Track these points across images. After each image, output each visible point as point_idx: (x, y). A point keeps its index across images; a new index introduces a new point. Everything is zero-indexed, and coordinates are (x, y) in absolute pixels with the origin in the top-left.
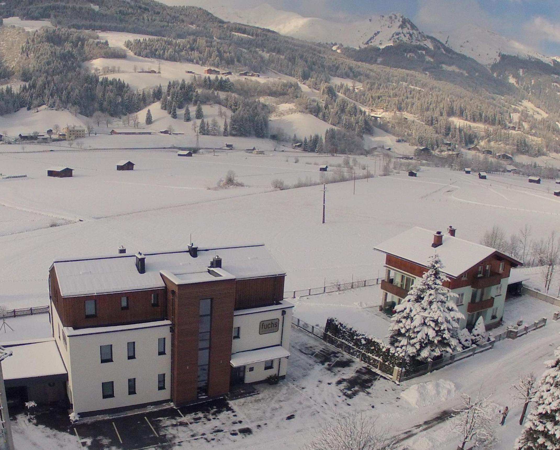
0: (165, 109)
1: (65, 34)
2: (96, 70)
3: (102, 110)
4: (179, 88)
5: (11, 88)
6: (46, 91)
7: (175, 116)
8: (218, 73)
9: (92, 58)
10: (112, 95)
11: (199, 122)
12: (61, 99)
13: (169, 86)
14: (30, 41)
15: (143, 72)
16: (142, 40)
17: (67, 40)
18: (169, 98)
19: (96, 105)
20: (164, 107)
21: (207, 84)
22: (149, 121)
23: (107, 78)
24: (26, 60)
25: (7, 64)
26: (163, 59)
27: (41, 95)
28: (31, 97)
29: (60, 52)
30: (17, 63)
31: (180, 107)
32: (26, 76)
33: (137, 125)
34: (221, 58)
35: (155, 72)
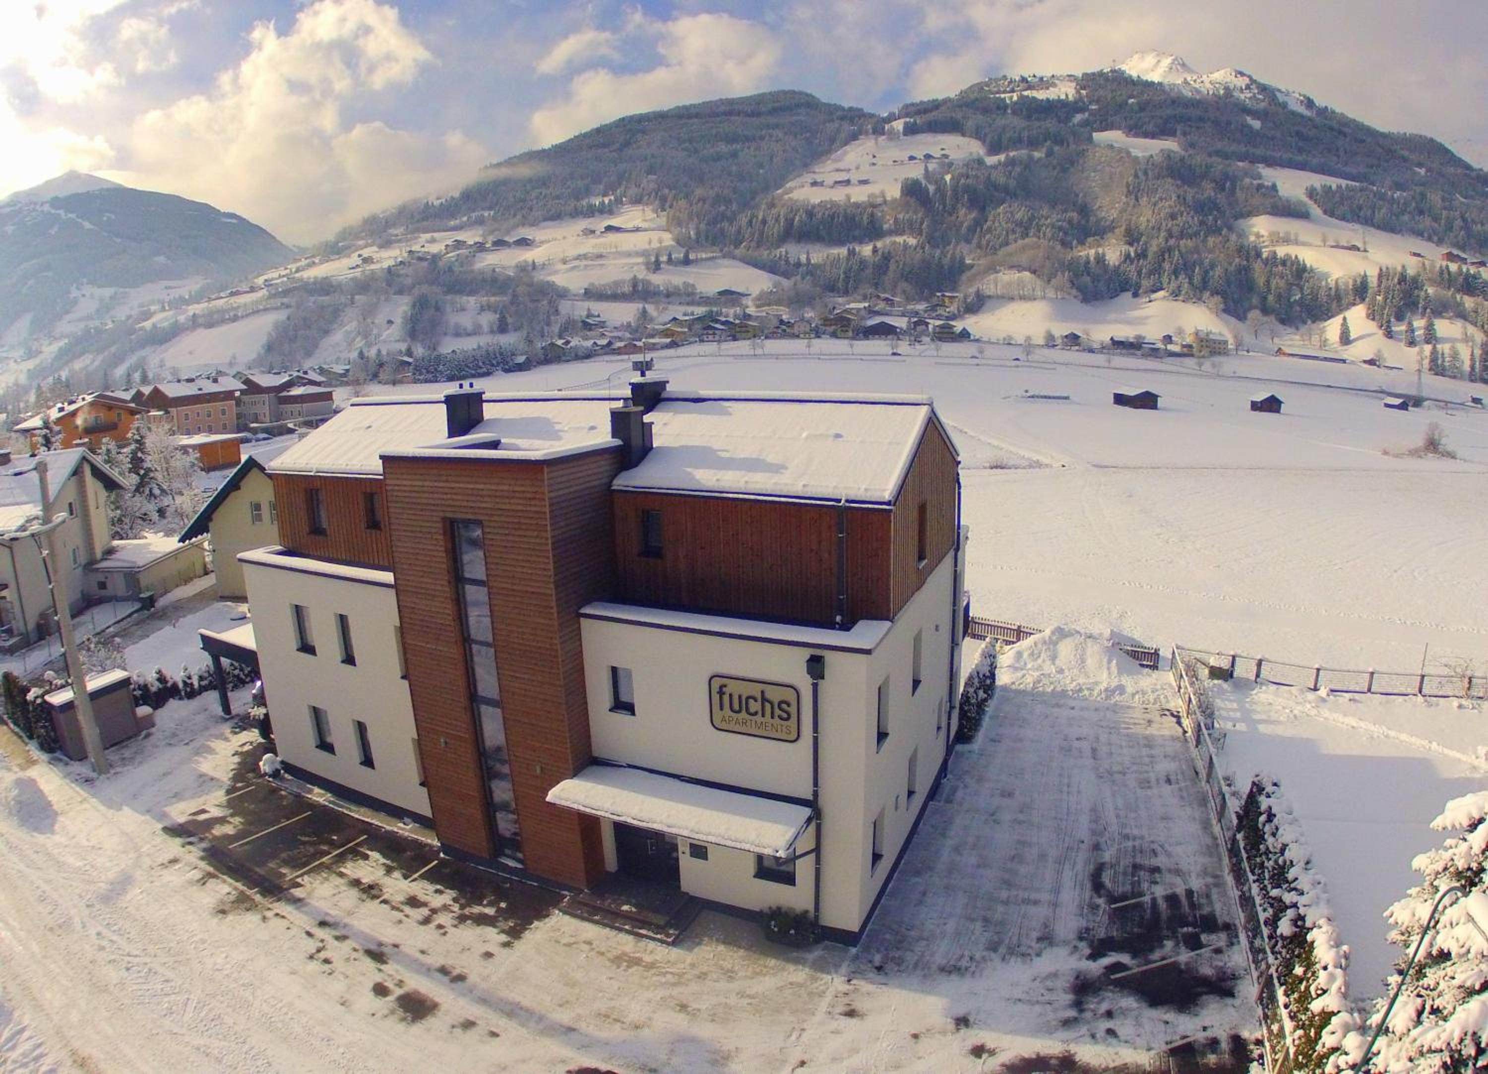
0: (1373, 319)
1: (1201, 166)
2: (1258, 236)
3: (1265, 311)
4: (1396, 280)
5: (1104, 255)
6: (1166, 266)
7: (1389, 334)
8: (1464, 261)
9: (1250, 214)
10: (1282, 283)
11: (1428, 348)
12: (1191, 283)
13: (1380, 276)
14: (1140, 174)
15: (1337, 247)
16: (1334, 187)
17: (1204, 176)
18: (1379, 298)
19: (1255, 301)
20: (1371, 316)
21: (1445, 279)
22: (1345, 339)
23: (1275, 253)
24: (1134, 206)
25: (1103, 214)
26: (1373, 225)
27: (1157, 270)
28: (1139, 273)
29: (1193, 197)
30: (1121, 212)
31: (1400, 318)
32: (1132, 237)
33: (1324, 343)
34: (1469, 234)
35: (1358, 249)
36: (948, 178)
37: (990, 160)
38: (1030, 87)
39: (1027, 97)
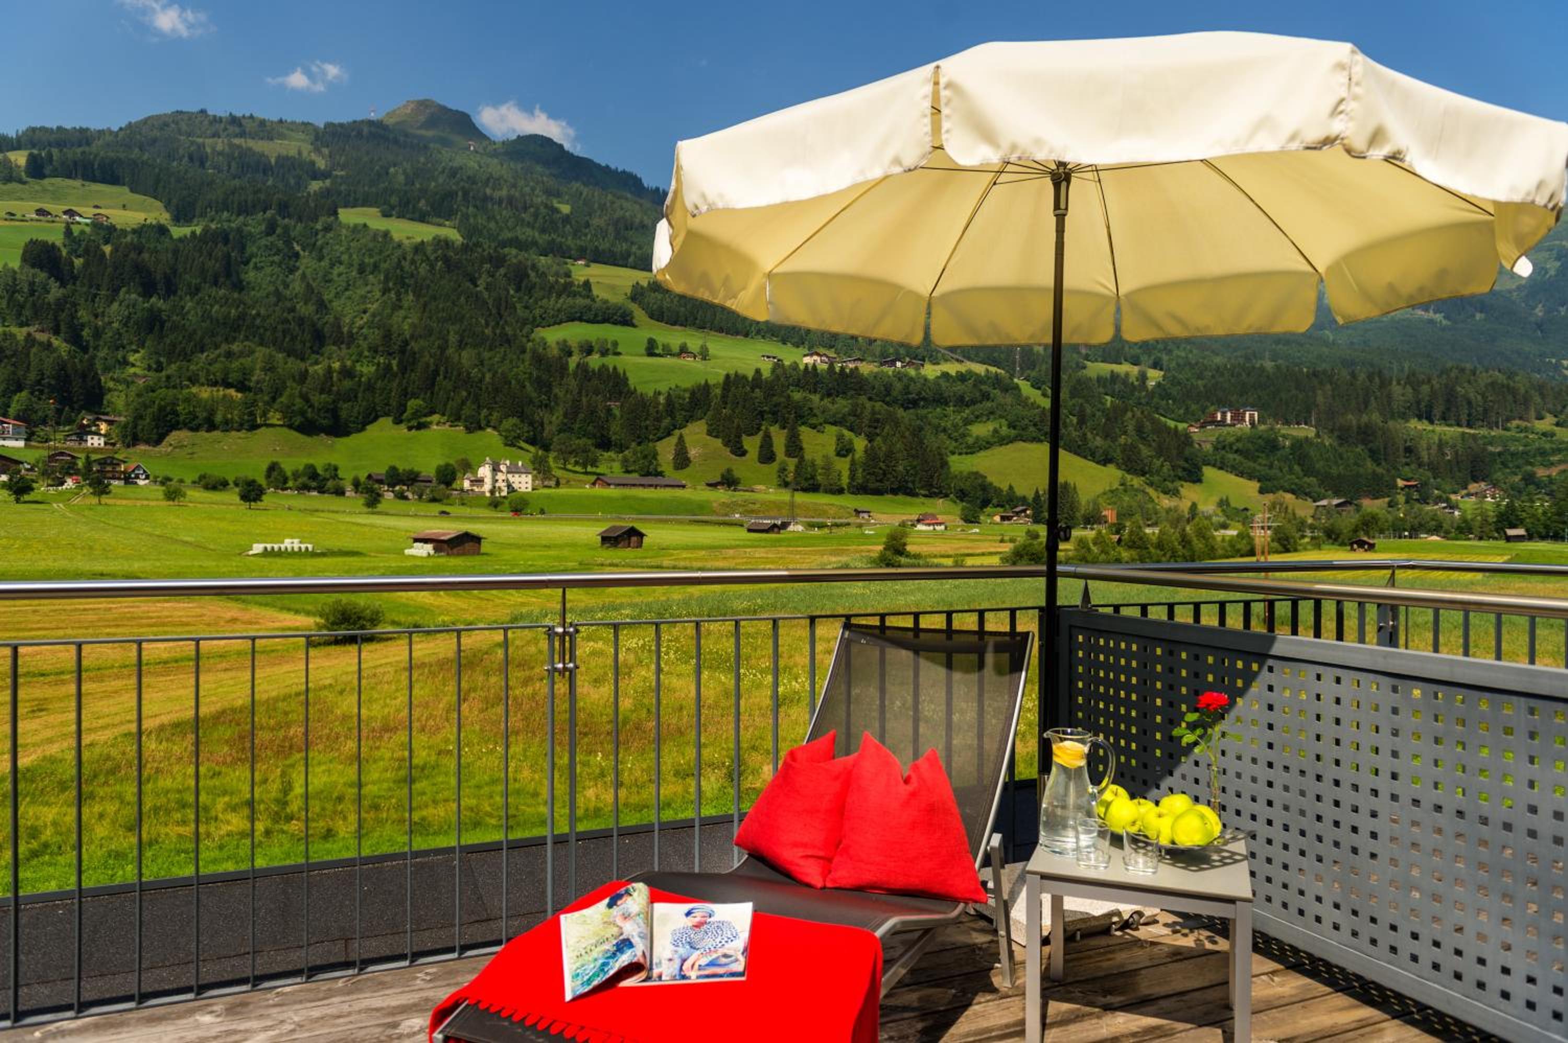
0: (717, 436)
11: (792, 462)
13: (726, 383)
18: (724, 410)
20: (714, 433)
21: (811, 380)
22: (681, 460)
26: (713, 328)
27: (427, 389)
28: (404, 392)
31: (751, 431)
36: (107, 249)
37: (178, 232)
38: (242, 134)
39: (239, 147)
